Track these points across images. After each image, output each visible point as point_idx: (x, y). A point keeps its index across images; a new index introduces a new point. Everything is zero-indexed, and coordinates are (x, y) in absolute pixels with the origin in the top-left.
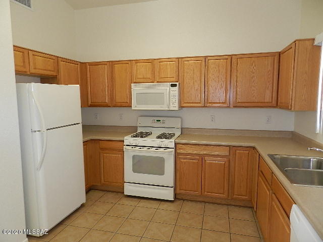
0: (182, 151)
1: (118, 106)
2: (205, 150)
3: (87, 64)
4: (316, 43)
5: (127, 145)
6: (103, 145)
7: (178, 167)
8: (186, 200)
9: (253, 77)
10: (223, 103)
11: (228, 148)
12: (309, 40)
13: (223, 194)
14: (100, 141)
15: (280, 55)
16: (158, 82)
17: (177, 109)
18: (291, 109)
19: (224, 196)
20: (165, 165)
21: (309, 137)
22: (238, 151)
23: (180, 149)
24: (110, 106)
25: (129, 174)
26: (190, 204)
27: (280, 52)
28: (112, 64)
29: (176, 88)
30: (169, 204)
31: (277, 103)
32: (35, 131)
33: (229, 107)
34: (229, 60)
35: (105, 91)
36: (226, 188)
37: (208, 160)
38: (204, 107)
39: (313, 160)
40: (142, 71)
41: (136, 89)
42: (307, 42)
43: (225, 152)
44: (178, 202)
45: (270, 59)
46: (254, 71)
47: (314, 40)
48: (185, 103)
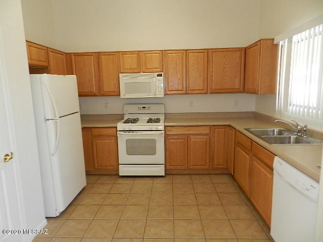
0: (170, 133)
1: (106, 96)
2: (190, 130)
3: (72, 55)
4: (275, 43)
5: (120, 131)
6: (95, 132)
7: (167, 147)
8: (175, 174)
9: (226, 67)
10: (202, 90)
11: (209, 127)
12: (270, 39)
13: (205, 165)
14: (92, 129)
15: (245, 50)
16: (144, 72)
17: (163, 96)
18: (258, 93)
19: (207, 167)
20: (157, 146)
21: (268, 115)
22: (216, 130)
23: (169, 131)
24: (97, 96)
25: (123, 157)
26: (179, 177)
27: (246, 48)
28: (98, 55)
29: (161, 78)
30: (161, 179)
31: (244, 89)
32: (48, 120)
33: (207, 93)
34: (206, 53)
35: (92, 80)
36: (208, 161)
37: (193, 139)
38: (186, 94)
39: (276, 130)
40: (129, 62)
41: (124, 79)
42: (269, 41)
43: (206, 131)
44: (168, 177)
45: (238, 53)
46: (226, 63)
47: (273, 39)
48: (170, 91)
